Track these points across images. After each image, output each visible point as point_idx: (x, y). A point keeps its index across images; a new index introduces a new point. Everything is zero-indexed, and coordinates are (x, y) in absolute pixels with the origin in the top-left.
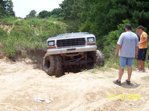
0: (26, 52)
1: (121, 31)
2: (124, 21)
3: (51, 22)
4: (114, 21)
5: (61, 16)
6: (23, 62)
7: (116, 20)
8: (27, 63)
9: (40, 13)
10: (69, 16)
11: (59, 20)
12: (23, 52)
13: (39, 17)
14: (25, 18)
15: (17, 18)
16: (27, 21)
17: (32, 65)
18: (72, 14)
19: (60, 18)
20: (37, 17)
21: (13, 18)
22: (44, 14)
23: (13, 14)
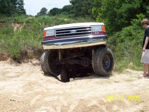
0: (33, 52)
1: (135, 26)
2: (138, 16)
3: (62, 19)
4: (127, 16)
5: (72, 13)
6: (30, 63)
7: (129, 15)
8: (34, 65)
9: (51, 11)
10: (80, 13)
11: (70, 17)
12: (30, 53)
13: (50, 15)
14: (36, 16)
15: (28, 16)
16: (38, 19)
17: (39, 67)
18: (83, 11)
19: (71, 15)
20: (48, 15)
21: (24, 16)
22: (55, 12)
23: (24, 12)
